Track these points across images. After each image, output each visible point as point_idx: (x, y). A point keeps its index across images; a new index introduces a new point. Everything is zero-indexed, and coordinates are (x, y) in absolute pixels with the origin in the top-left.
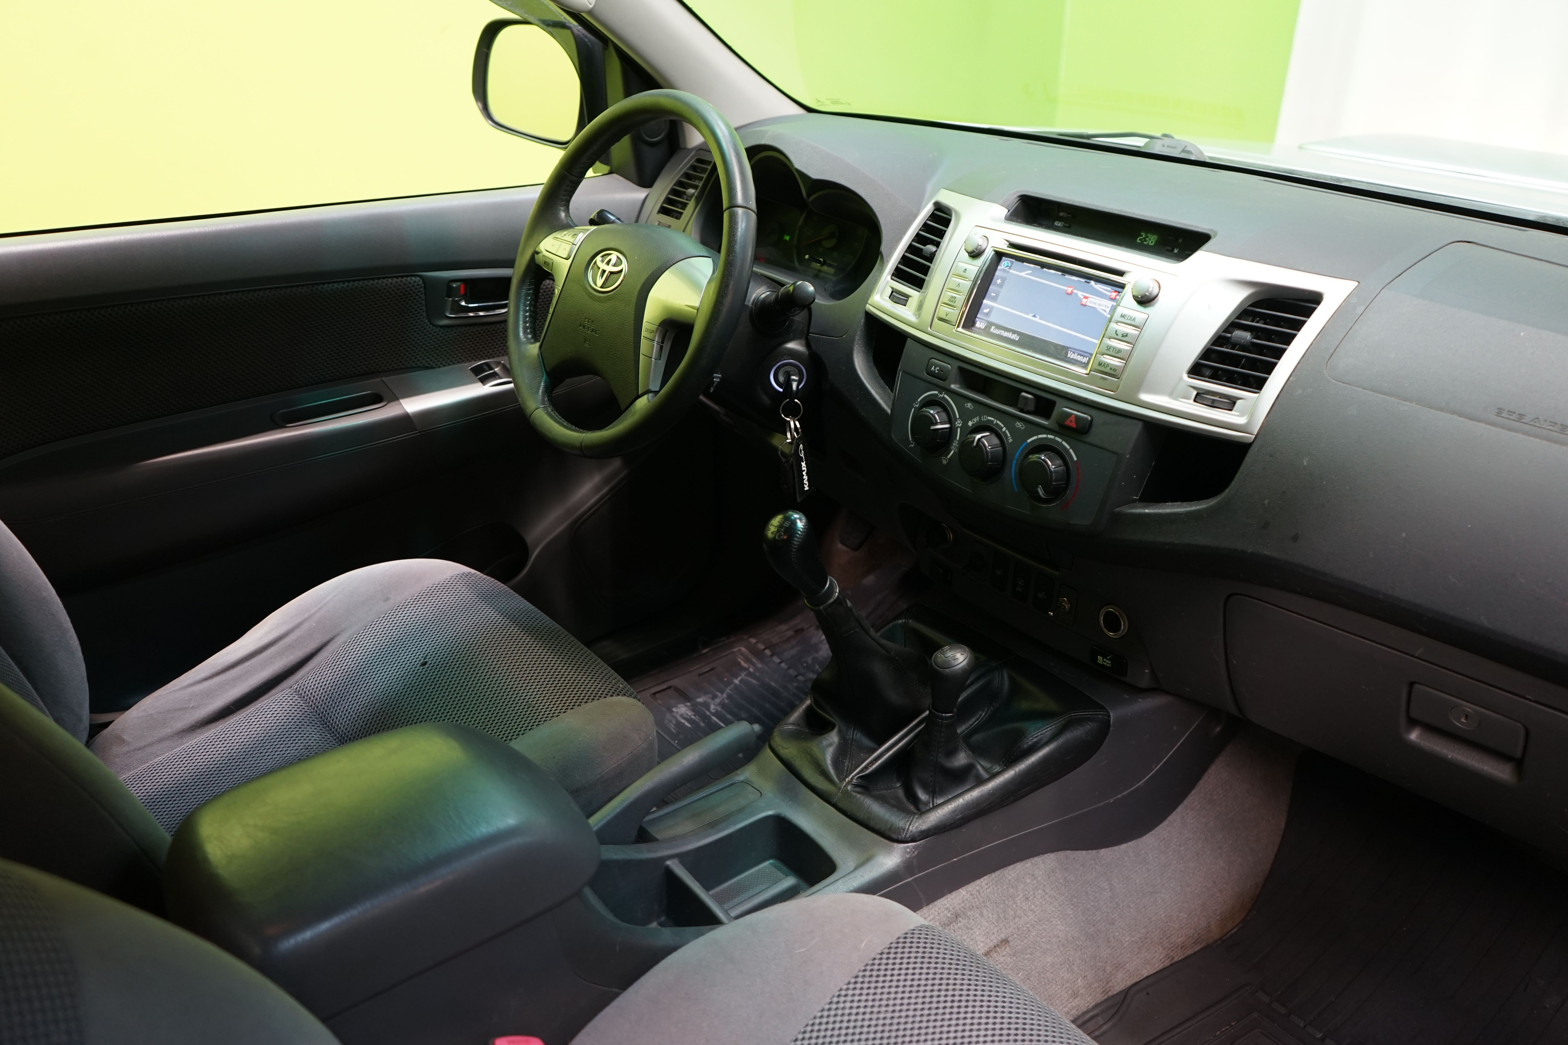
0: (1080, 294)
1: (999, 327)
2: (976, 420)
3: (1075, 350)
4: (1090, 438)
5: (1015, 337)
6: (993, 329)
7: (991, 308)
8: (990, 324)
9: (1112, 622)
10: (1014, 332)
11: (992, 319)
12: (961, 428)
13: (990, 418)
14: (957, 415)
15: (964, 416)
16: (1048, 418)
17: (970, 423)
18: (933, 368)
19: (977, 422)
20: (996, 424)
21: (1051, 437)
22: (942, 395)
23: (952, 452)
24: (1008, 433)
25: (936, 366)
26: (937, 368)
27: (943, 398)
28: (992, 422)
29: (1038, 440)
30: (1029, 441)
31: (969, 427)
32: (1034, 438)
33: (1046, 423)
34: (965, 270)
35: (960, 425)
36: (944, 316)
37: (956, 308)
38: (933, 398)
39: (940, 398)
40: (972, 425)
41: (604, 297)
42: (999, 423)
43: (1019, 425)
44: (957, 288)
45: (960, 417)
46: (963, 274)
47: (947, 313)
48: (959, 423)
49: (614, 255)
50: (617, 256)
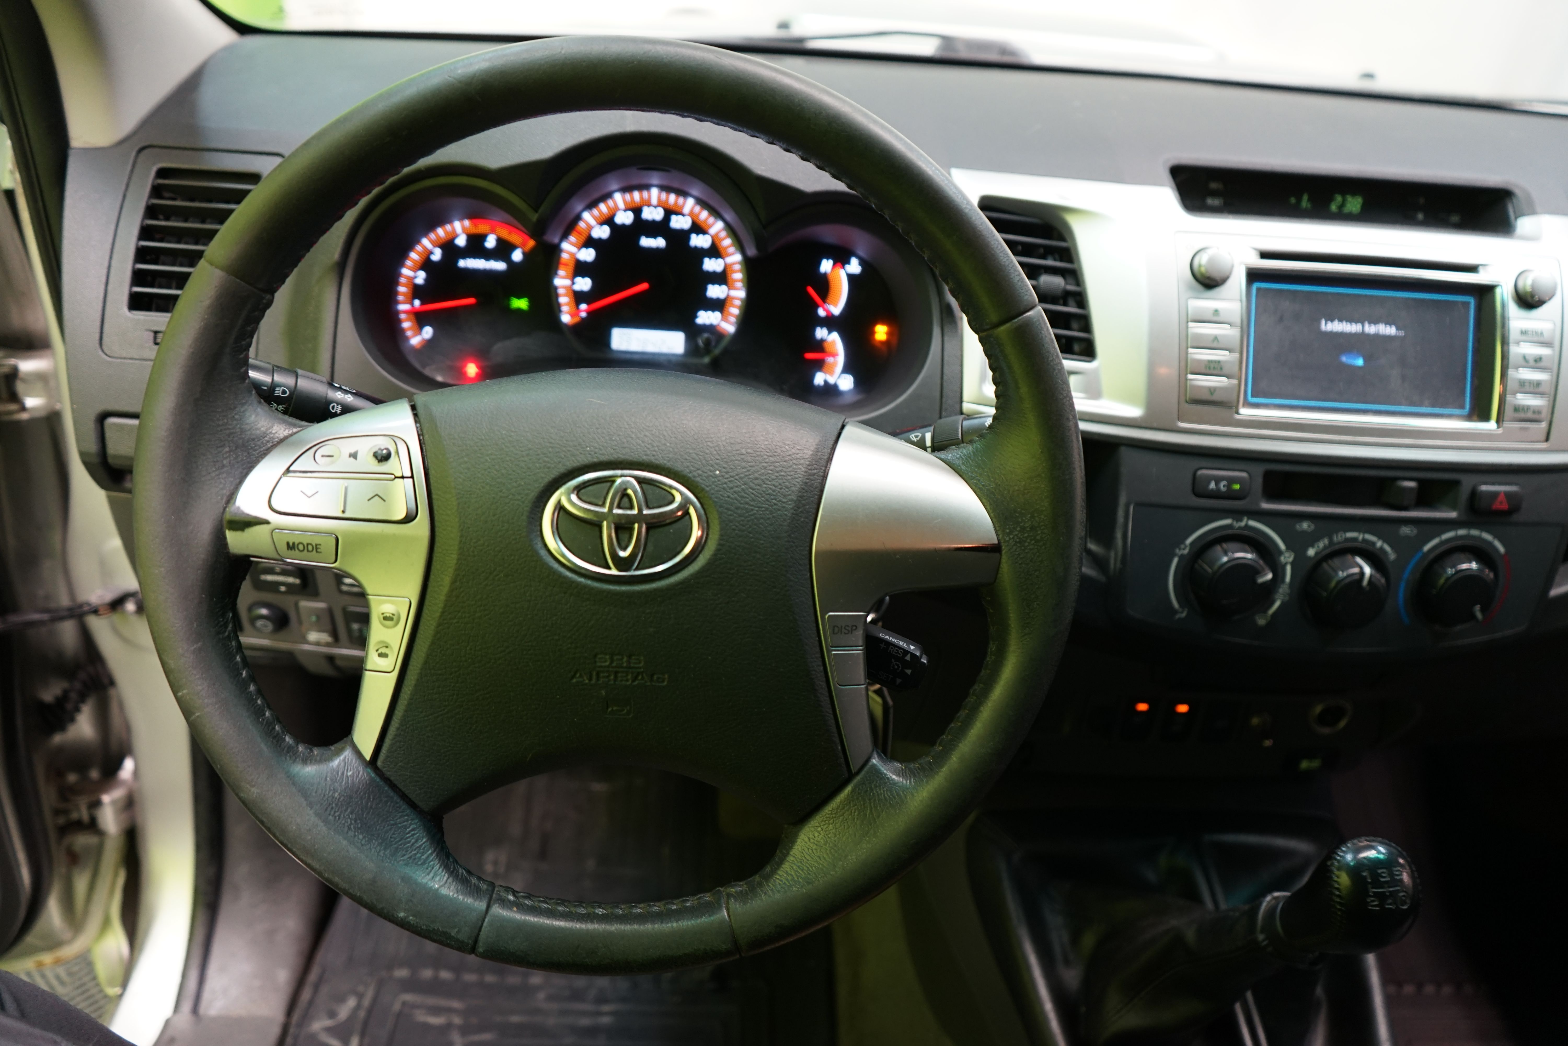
2: (1322, 544)
9: (1330, 717)
12: (1293, 564)
13: (1350, 535)
14: (1282, 546)
15: (1297, 543)
16: (1453, 507)
17: (1311, 552)
18: (1212, 485)
19: (1325, 548)
20: (1364, 541)
21: (1462, 532)
22: (1243, 524)
23: (1277, 604)
24: (1387, 548)
25: (1218, 480)
26: (1223, 483)
27: (1247, 527)
28: (1355, 540)
29: (1442, 543)
30: (1426, 548)
31: (1310, 558)
32: (1435, 542)
33: (1453, 515)
34: (1216, 312)
35: (1291, 559)
36: (1206, 396)
37: (1228, 377)
38: (1230, 532)
39: (1240, 528)
40: (1316, 554)
41: (656, 590)
42: (1369, 537)
43: (1406, 530)
44: (1215, 345)
45: (1288, 548)
46: (1214, 318)
47: (1212, 390)
48: (1287, 558)
49: (626, 479)
50: (637, 478)
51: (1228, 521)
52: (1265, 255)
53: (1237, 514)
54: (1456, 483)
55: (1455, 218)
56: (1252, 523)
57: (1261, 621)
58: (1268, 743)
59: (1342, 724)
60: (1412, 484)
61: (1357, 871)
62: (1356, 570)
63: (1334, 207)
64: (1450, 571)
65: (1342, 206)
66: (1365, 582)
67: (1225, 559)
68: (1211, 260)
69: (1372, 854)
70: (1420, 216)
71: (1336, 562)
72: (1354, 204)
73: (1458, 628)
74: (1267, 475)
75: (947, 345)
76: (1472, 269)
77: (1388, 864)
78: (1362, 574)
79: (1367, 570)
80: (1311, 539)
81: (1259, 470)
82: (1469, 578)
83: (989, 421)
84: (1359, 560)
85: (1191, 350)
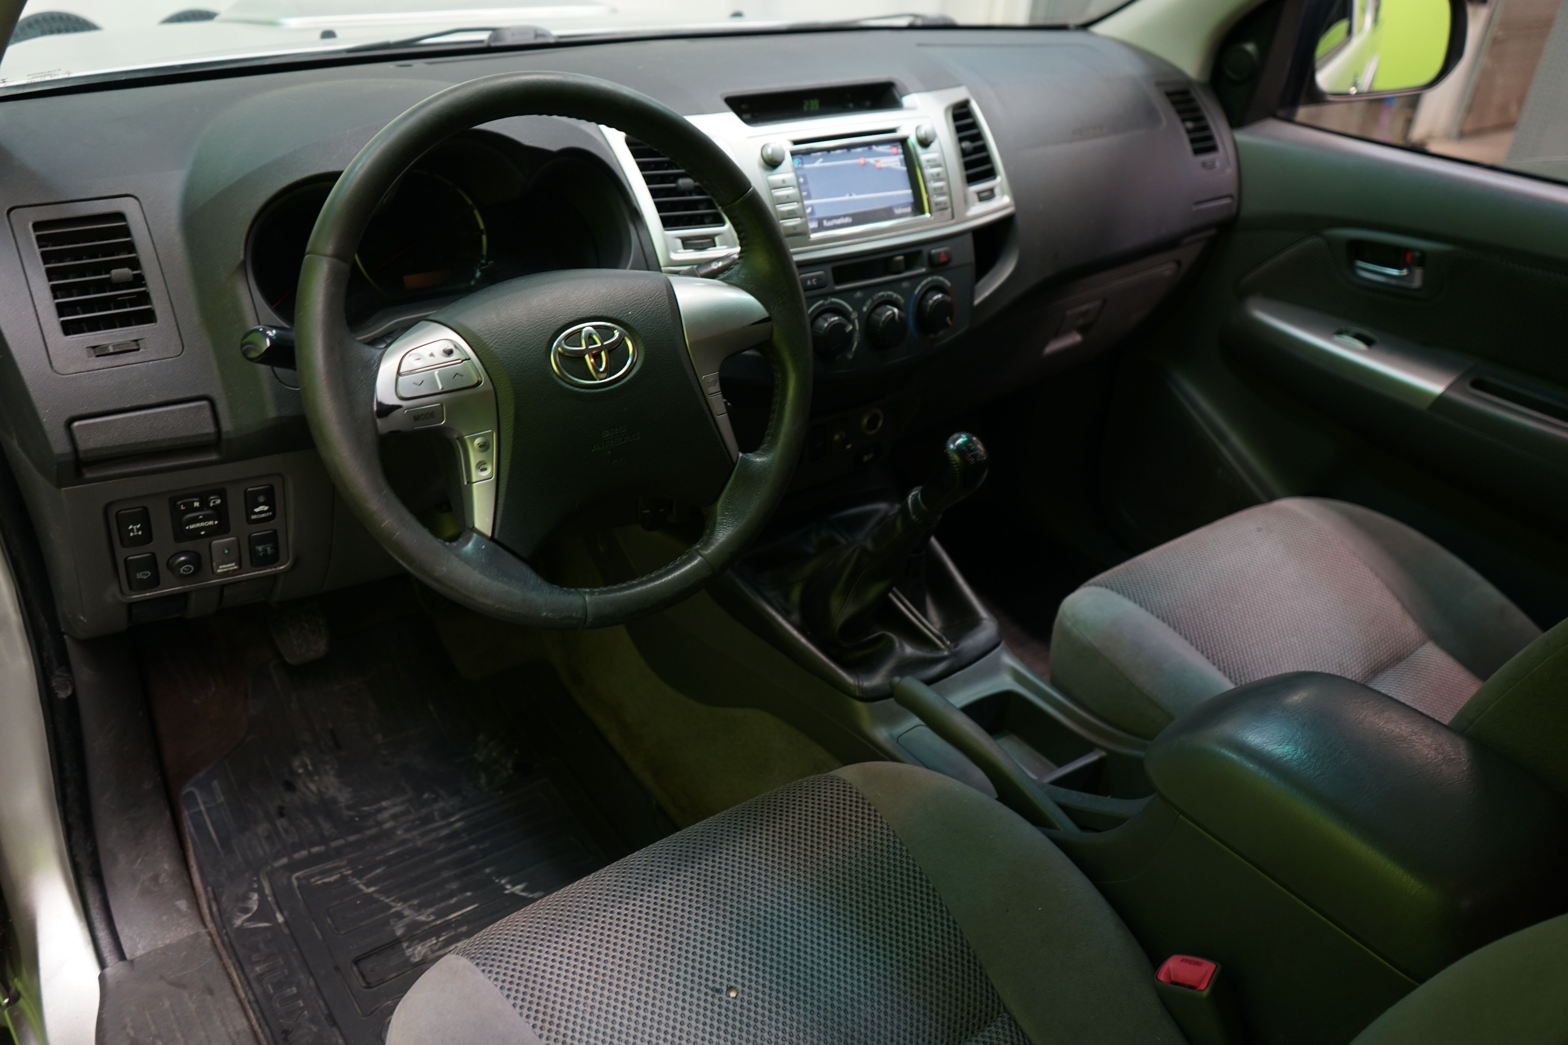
0: (871, 160)
1: (830, 219)
2: (869, 303)
3: (898, 206)
4: (952, 264)
5: (848, 220)
6: (825, 223)
7: (812, 206)
8: (820, 221)
9: (872, 424)
10: (845, 216)
11: (819, 214)
12: (858, 318)
13: (881, 294)
14: (850, 309)
15: (857, 306)
16: (922, 266)
17: (865, 309)
18: (809, 283)
19: (871, 304)
20: (888, 296)
21: (929, 279)
22: (828, 301)
23: (855, 344)
24: (899, 297)
25: (811, 278)
26: (814, 280)
27: (832, 303)
28: (882, 296)
29: (923, 287)
30: (917, 292)
31: (865, 313)
32: (919, 288)
33: (923, 270)
34: (784, 181)
35: (856, 316)
36: (792, 231)
37: (801, 217)
38: (822, 308)
39: (828, 304)
40: (868, 309)
41: (623, 385)
42: (890, 293)
43: (905, 284)
44: (788, 200)
45: (854, 309)
46: (783, 185)
47: (794, 227)
48: (854, 315)
49: (587, 327)
50: (592, 326)
51: (821, 302)
52: (796, 143)
53: (824, 296)
54: (919, 253)
55: (868, 103)
56: (834, 300)
57: (850, 356)
58: (849, 446)
59: (880, 424)
60: (900, 258)
61: (959, 450)
62: (889, 313)
63: (805, 108)
64: (931, 302)
65: (809, 106)
66: (897, 317)
67: (826, 325)
68: (773, 151)
69: (960, 441)
70: (851, 105)
71: (879, 310)
72: (815, 104)
73: (941, 333)
74: (835, 270)
75: (641, 234)
76: (893, 131)
77: (969, 441)
78: (894, 313)
79: (896, 310)
80: (863, 302)
81: (829, 267)
82: (939, 303)
83: (736, 256)
84: (889, 307)
85: (777, 206)
